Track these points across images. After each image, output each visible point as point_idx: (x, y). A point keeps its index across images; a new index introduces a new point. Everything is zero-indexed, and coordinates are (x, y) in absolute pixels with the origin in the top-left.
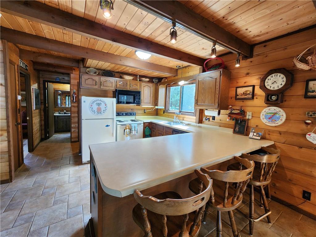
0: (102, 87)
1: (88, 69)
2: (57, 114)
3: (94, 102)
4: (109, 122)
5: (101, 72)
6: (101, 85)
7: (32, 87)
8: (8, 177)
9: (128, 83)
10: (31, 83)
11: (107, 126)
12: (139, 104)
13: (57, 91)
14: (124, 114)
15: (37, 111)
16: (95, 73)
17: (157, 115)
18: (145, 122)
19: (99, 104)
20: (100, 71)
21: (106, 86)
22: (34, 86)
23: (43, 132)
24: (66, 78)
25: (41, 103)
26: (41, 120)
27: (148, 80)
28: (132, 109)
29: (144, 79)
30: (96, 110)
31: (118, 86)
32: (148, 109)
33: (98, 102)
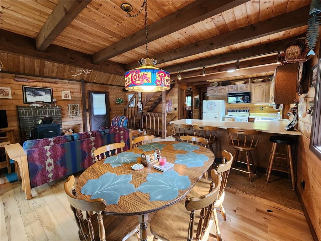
1: (213, 84)
3: (208, 103)
4: (217, 115)
5: (221, 83)
9: (239, 87)
11: (216, 117)
12: (249, 102)
14: (238, 111)
16: (216, 85)
19: (211, 105)
21: (221, 92)
28: (246, 107)
31: (230, 91)
33: (211, 103)
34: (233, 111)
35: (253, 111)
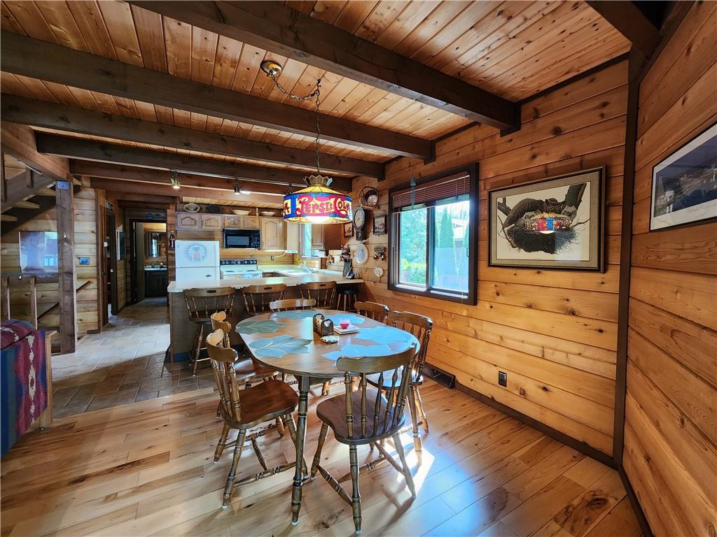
0: (204, 227)
1: (186, 205)
2: (149, 269)
3: (190, 247)
4: (210, 272)
5: (204, 207)
6: (202, 225)
7: (117, 231)
8: (97, 328)
9: (242, 220)
10: (116, 225)
11: (208, 276)
12: (258, 246)
13: (149, 232)
14: (239, 263)
15: (122, 262)
16: (196, 209)
17: (293, 264)
18: (265, 271)
19: (197, 249)
20: (202, 206)
21: (209, 226)
22: (119, 229)
23: (129, 293)
24: (162, 214)
25: (127, 251)
26: (126, 276)
27: (272, 213)
29: (265, 213)
30: (193, 257)
31: (227, 224)
32: (277, 254)
33: (196, 246)
34: (230, 263)
35: (260, 262)
